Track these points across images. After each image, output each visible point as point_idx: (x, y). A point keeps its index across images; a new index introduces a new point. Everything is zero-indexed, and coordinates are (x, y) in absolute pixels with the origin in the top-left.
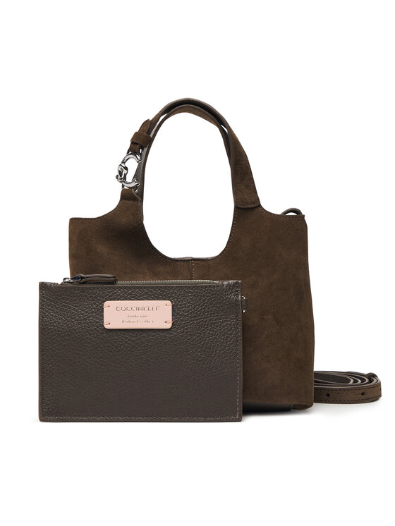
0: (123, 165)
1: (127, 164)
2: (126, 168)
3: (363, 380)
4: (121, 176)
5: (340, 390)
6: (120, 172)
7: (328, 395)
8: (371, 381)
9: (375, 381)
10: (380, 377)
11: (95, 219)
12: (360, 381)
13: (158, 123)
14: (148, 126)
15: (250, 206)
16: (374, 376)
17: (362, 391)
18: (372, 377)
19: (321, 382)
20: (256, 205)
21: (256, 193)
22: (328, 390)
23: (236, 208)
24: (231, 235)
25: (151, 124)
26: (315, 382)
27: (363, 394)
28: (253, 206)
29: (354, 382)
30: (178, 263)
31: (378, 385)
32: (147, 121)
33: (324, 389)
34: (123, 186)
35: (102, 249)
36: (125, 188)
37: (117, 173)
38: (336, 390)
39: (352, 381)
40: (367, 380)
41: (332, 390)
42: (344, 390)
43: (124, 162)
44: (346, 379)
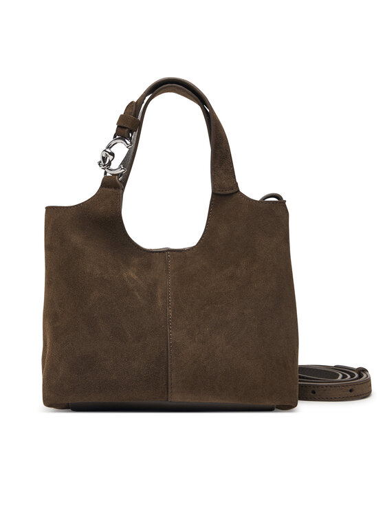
0: (108, 150)
1: (113, 150)
2: (112, 154)
3: (352, 375)
4: (104, 162)
5: (326, 386)
6: (103, 158)
7: (314, 392)
8: (360, 376)
9: (365, 376)
10: (370, 372)
11: (70, 207)
12: (349, 376)
13: (143, 105)
14: (134, 107)
15: (228, 192)
16: (364, 370)
17: (350, 387)
18: (362, 371)
19: (307, 378)
20: (235, 190)
21: (235, 178)
22: (314, 386)
23: (214, 194)
24: (207, 224)
25: (136, 106)
26: (300, 377)
27: (351, 391)
28: (231, 192)
29: (343, 378)
30: (154, 254)
31: (368, 381)
32: (132, 102)
33: (310, 386)
34: (106, 173)
35: (77, 239)
36: (108, 175)
37: (100, 159)
38: (322, 386)
39: (341, 376)
40: (357, 375)
41: (318, 386)
42: (331, 386)
43: (109, 147)
44: (336, 374)
